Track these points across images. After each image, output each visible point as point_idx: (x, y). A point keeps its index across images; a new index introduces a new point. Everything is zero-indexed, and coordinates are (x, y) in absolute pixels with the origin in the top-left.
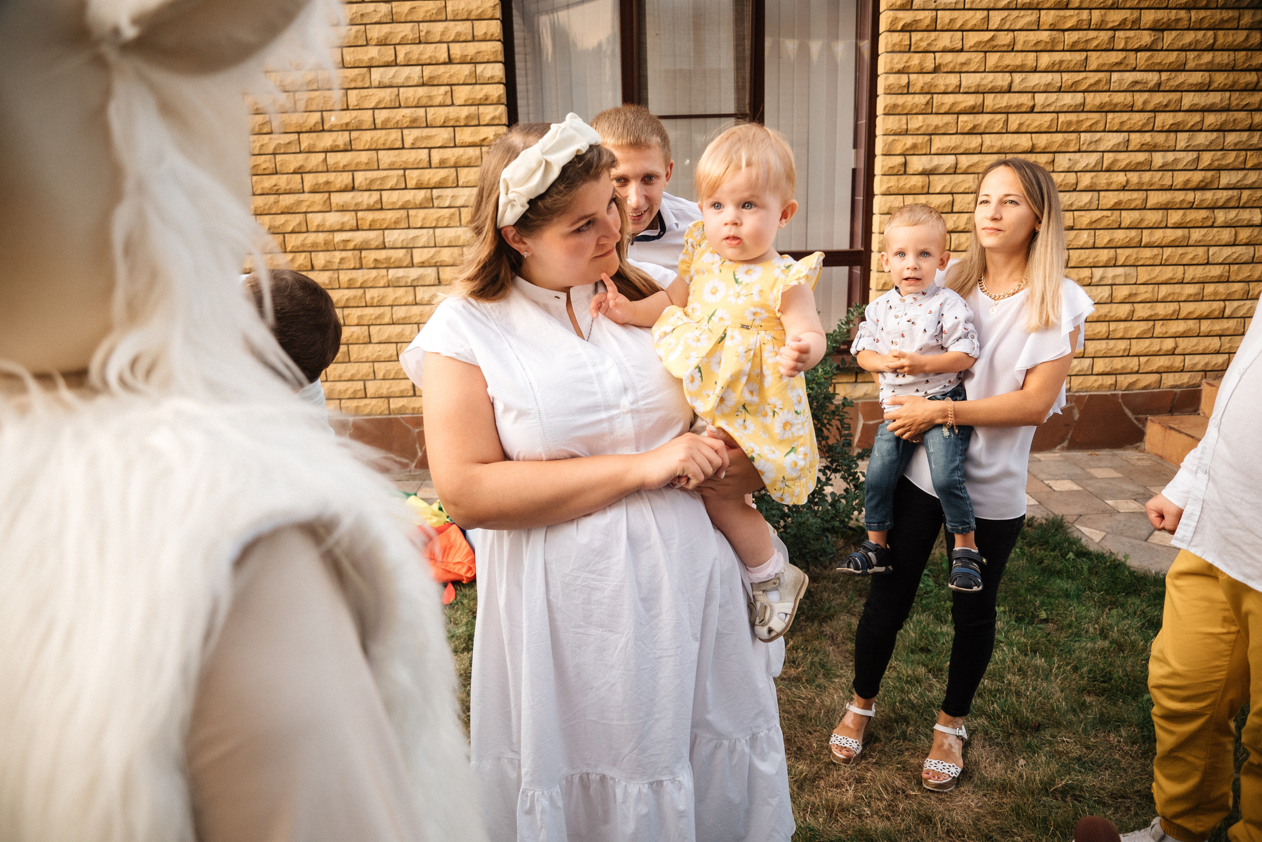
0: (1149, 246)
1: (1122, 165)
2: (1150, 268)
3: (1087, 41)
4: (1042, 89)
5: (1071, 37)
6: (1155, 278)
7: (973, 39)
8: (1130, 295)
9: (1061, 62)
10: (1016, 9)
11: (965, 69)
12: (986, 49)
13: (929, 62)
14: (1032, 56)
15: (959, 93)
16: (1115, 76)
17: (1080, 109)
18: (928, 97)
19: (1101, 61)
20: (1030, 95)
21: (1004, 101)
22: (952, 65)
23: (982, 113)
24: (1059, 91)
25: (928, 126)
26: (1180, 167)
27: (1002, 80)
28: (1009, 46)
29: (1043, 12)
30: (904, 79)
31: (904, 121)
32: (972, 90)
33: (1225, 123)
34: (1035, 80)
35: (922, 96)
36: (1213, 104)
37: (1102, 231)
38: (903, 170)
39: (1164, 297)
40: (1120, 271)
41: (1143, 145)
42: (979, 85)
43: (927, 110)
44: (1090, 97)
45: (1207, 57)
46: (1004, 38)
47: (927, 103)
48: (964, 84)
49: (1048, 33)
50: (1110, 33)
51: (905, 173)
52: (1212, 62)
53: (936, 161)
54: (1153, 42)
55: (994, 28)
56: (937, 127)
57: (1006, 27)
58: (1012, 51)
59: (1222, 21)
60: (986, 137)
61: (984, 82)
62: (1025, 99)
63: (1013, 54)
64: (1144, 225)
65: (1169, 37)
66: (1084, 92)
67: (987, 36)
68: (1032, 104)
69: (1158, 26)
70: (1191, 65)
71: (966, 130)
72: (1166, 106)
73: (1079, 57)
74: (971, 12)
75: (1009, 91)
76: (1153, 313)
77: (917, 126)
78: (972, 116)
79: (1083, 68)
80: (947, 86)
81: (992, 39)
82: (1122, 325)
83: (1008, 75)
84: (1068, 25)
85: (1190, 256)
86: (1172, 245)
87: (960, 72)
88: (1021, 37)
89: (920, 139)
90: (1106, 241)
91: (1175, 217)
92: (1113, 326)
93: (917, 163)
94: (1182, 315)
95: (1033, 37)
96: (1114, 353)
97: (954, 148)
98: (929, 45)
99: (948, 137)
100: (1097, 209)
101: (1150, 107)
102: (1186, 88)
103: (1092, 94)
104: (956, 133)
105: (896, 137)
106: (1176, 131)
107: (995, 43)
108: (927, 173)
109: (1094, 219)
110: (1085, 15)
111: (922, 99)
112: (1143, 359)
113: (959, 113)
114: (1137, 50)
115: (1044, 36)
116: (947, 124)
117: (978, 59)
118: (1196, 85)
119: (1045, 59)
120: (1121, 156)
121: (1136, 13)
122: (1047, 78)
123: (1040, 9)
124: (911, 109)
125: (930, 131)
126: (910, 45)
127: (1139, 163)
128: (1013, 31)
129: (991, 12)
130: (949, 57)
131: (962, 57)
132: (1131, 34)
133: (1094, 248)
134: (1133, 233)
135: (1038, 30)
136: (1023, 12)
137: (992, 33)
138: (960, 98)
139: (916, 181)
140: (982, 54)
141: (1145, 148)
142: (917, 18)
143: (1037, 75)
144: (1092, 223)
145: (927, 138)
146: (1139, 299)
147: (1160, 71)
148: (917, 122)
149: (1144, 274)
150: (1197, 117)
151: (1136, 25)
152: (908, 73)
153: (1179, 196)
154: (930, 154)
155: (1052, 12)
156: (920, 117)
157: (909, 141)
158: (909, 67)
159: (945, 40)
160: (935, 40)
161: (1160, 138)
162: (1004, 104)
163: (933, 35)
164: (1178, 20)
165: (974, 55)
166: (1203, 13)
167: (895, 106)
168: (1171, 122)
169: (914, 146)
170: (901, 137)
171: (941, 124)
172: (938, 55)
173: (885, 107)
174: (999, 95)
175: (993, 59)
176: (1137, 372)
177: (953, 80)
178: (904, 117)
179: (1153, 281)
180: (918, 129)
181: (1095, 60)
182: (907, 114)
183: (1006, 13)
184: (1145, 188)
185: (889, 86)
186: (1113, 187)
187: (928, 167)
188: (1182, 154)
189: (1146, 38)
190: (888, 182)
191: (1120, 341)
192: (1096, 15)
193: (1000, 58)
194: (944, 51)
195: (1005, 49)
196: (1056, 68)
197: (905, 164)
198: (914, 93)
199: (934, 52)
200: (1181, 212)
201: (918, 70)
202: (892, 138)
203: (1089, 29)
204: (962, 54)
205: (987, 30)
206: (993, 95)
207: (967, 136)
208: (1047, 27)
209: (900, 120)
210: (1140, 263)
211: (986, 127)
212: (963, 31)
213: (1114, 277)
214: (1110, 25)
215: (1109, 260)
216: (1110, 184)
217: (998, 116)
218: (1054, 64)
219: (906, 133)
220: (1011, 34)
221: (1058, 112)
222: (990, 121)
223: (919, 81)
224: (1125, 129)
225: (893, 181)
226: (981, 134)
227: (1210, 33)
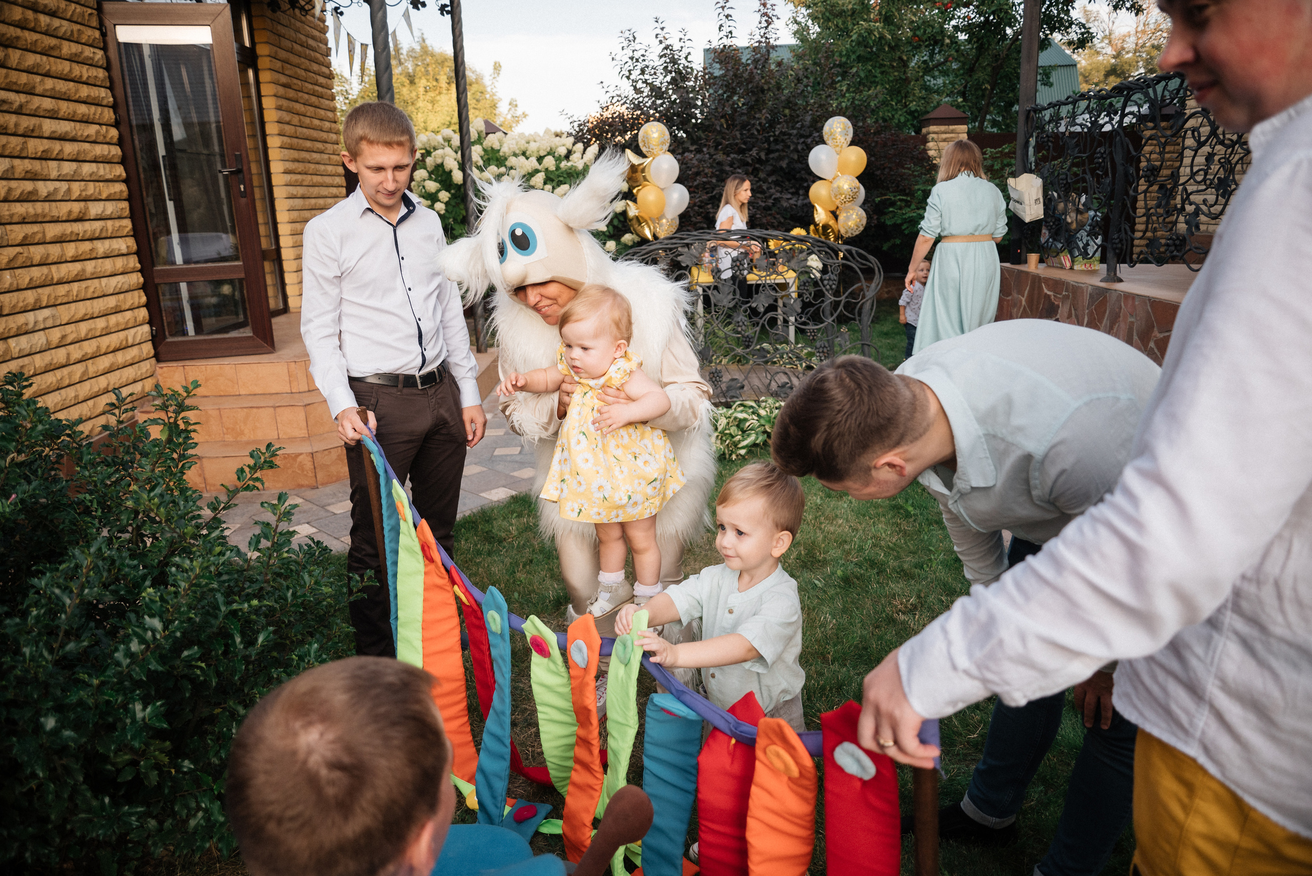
0: (60, 283)
1: (16, 194)
2: (67, 306)
6: (73, 316)
8: (64, 337)
26: (59, 197)
33: (79, 153)
36: (66, 133)
37: (20, 271)
39: (87, 335)
40: (46, 312)
41: (27, 172)
45: (49, 83)
52: (53, 89)
59: (52, 48)
64: (49, 261)
65: (15, 56)
70: (39, 90)
72: (33, 131)
76: (83, 353)
82: (65, 371)
85: (91, 290)
86: (78, 279)
90: (27, 280)
91: (71, 250)
92: (59, 373)
94: (103, 351)
96: (68, 403)
100: (8, 246)
101: (21, 130)
102: (42, 114)
106: (46, 159)
109: (12, 257)
112: (90, 403)
118: (49, 111)
120: (13, 184)
127: (30, 193)
133: (18, 290)
134: (45, 269)
141: (29, 176)
144: (10, 261)
146: (69, 340)
147: (17, 92)
149: (64, 313)
150: (56, 146)
153: (69, 228)
161: (37, 166)
164: (18, 38)
166: (35, 36)
168: (41, 149)
176: (90, 419)
179: (74, 320)
184: (40, 220)
186: (15, 219)
188: (57, 184)
191: (68, 389)
200: (73, 245)
210: (59, 302)
213: (45, 319)
215: (36, 302)
216: (12, 216)
224: (7, 153)
227: (45, 58)
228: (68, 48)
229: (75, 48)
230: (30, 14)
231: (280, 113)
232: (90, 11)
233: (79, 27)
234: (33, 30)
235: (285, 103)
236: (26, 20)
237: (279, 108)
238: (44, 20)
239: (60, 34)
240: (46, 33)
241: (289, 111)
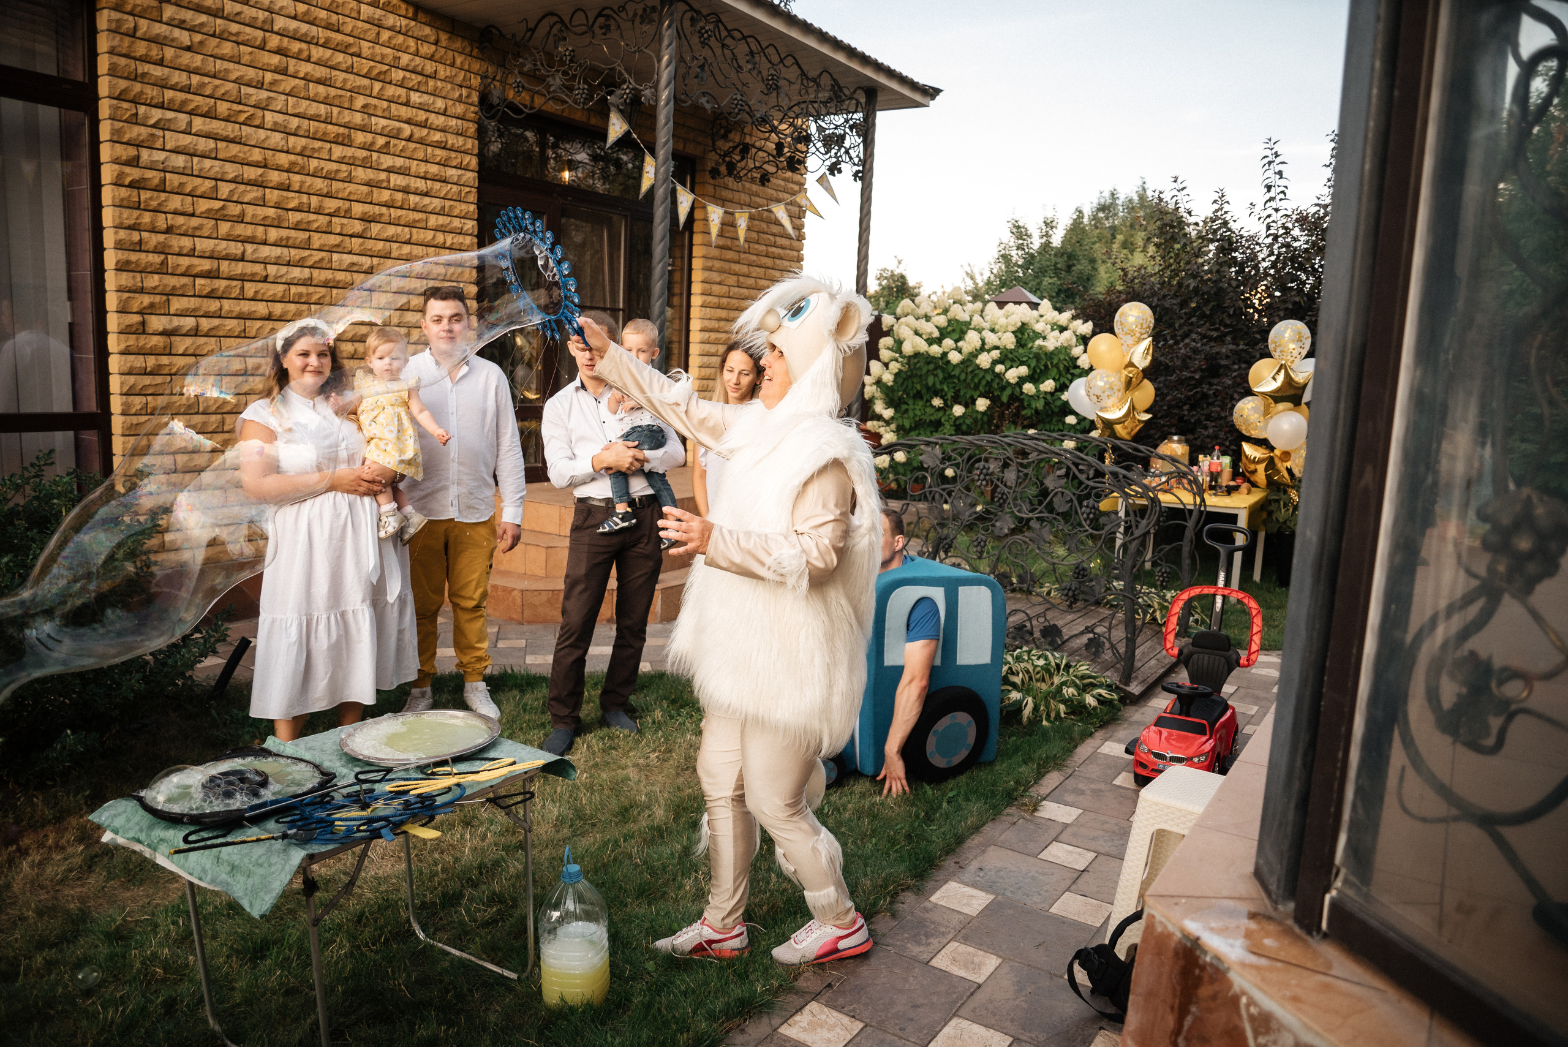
3: (309, 222)
4: (273, 260)
5: (294, 217)
7: (203, 205)
9: (288, 238)
10: (242, 183)
11: (198, 233)
12: (218, 216)
13: (161, 222)
14: (261, 229)
15: (194, 256)
16: (335, 256)
17: (307, 283)
18: (163, 257)
19: (322, 241)
20: (262, 266)
21: (239, 268)
22: (184, 228)
23: (218, 278)
24: (288, 264)
25: (166, 286)
27: (236, 248)
28: (238, 217)
29: (268, 191)
30: (136, 236)
31: (139, 279)
32: (207, 254)
34: (265, 251)
35: (156, 256)
38: (142, 329)
42: (213, 251)
43: (162, 270)
44: (316, 272)
46: (234, 210)
47: (162, 263)
48: (198, 247)
49: (273, 210)
50: (328, 218)
51: (144, 332)
53: (176, 322)
54: (364, 230)
55: (224, 197)
56: (174, 288)
57: (235, 199)
58: (242, 222)
59: (415, 221)
60: (225, 302)
61: (219, 248)
62: (258, 268)
63: (243, 225)
65: (375, 228)
66: (310, 267)
67: (217, 205)
68: (265, 274)
69: (366, 217)
70: (394, 254)
71: (205, 292)
73: (303, 235)
74: (200, 180)
75: (242, 259)
77: (153, 285)
78: (208, 281)
79: (307, 246)
80: (181, 248)
81: (223, 208)
83: (240, 244)
84: (291, 206)
87: (193, 236)
88: (250, 210)
89: (157, 299)
93: (157, 323)
95: (262, 212)
97: (194, 310)
98: (159, 205)
99: (186, 299)
103: (317, 271)
104: (194, 296)
105: (132, 295)
107: (225, 212)
108: (165, 333)
110: (305, 198)
111: (157, 259)
113: (196, 276)
114: (351, 236)
115: (271, 212)
116: (184, 286)
117: (210, 226)
119: (273, 234)
121: (347, 204)
122: (277, 251)
123: (265, 187)
124: (146, 267)
125: (168, 290)
126: (139, 202)
128: (242, 203)
129: (219, 183)
130: (181, 220)
131: (195, 222)
132: (345, 221)
135: (264, 206)
136: (249, 188)
137: (222, 203)
138: (195, 261)
139: (156, 341)
140: (213, 222)
142: (146, 176)
143: (267, 248)
145: (164, 298)
148: (153, 281)
151: (348, 214)
152: (139, 230)
154: (169, 314)
155: (276, 192)
156: (156, 277)
157: (146, 300)
158: (139, 224)
159: (175, 202)
160: (165, 201)
162: (239, 272)
163: (163, 196)
164: (381, 215)
165: (205, 221)
166: (400, 212)
167: (128, 262)
169: (152, 305)
170: (137, 295)
171: (178, 286)
172: (169, 216)
173: (117, 263)
174: (233, 263)
175: (224, 228)
177: (186, 243)
178: (138, 275)
180: (155, 288)
181: (317, 240)
182: (140, 272)
183: (233, 186)
185: (120, 241)
187: (169, 327)
189: (358, 226)
190: (126, 341)
192: (314, 200)
193: (232, 227)
194: (175, 213)
195: (235, 219)
196: (284, 243)
197: (143, 323)
198: (147, 252)
199: (165, 213)
201: (149, 228)
202: (126, 295)
203: (309, 212)
204: (194, 218)
205: (216, 199)
206: (227, 263)
207: (205, 300)
208: (272, 204)
209: (134, 277)
211: (223, 292)
212: (193, 196)
214: (327, 211)
217: (235, 283)
218: (281, 239)
219: (142, 291)
220: (239, 206)
221: (289, 284)
222: (227, 287)
223: (154, 240)
225: (132, 340)
226: (219, 298)
227: (407, 229)
228: (433, 220)
229: (442, 220)
230: (399, 196)
231: (707, 274)
232: (468, 189)
233: (452, 203)
234: (401, 208)
235: (718, 264)
236: (393, 200)
237: (706, 269)
238: (413, 199)
239: (430, 210)
240: (414, 210)
241: (721, 271)
